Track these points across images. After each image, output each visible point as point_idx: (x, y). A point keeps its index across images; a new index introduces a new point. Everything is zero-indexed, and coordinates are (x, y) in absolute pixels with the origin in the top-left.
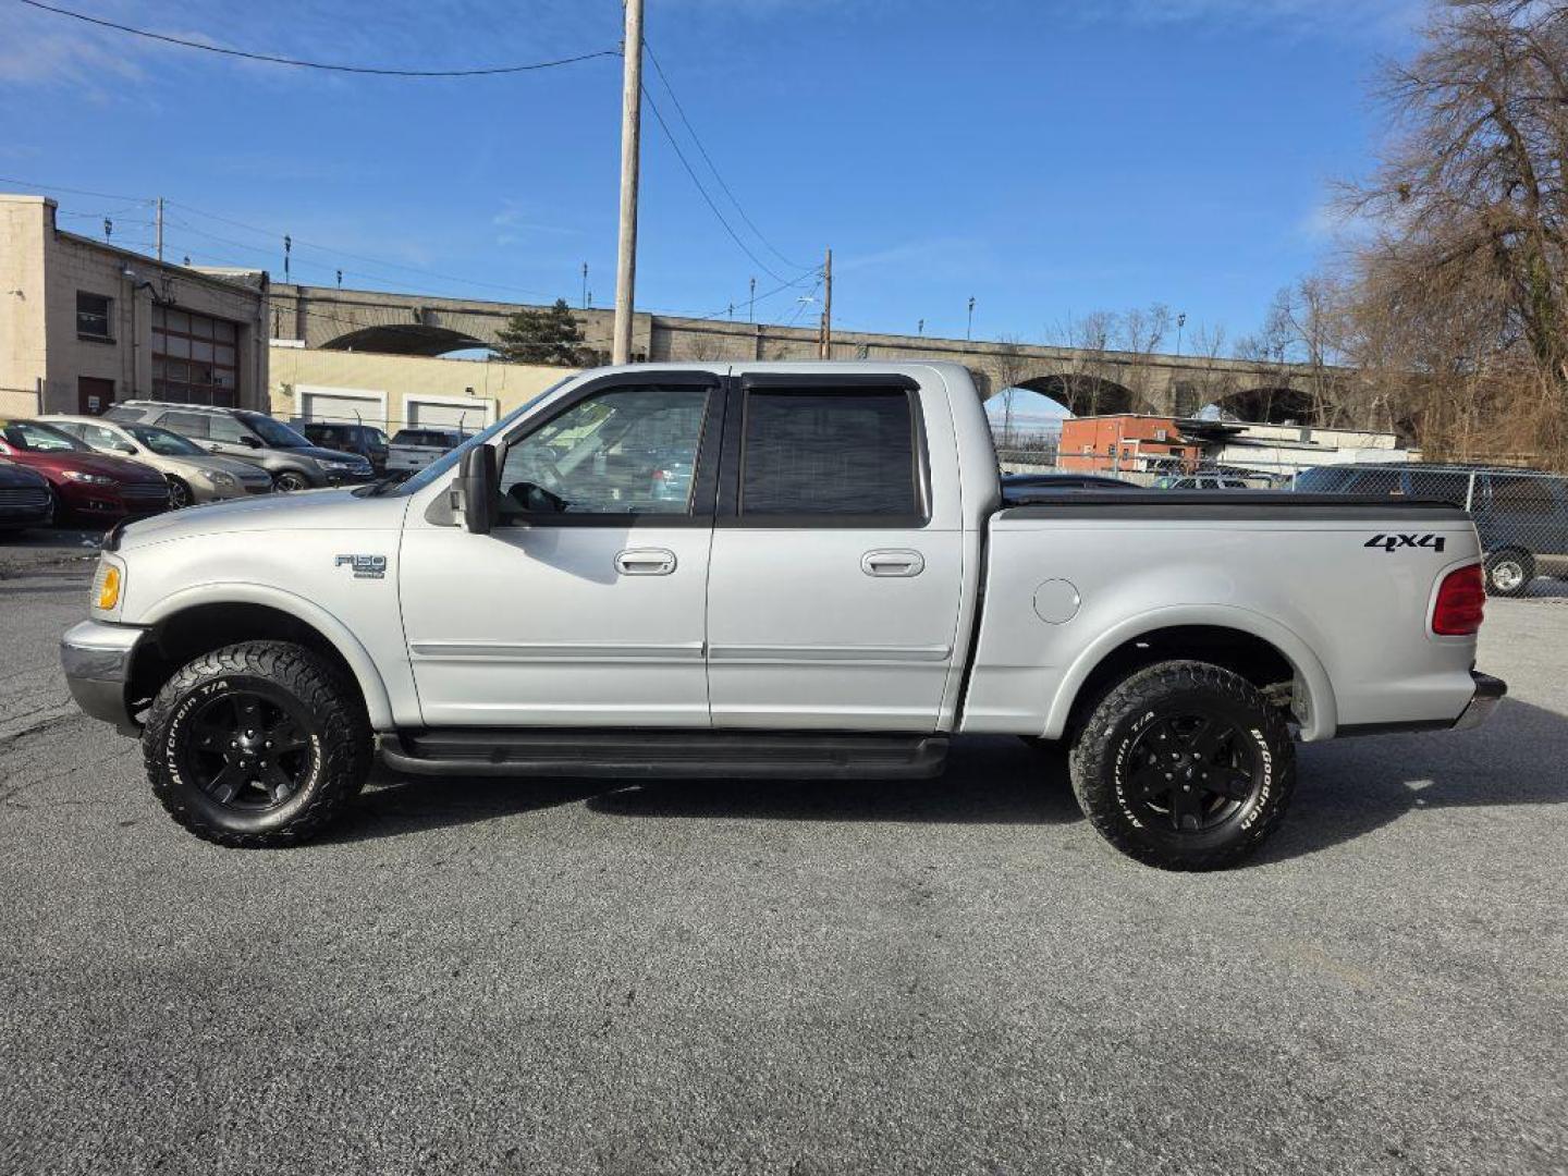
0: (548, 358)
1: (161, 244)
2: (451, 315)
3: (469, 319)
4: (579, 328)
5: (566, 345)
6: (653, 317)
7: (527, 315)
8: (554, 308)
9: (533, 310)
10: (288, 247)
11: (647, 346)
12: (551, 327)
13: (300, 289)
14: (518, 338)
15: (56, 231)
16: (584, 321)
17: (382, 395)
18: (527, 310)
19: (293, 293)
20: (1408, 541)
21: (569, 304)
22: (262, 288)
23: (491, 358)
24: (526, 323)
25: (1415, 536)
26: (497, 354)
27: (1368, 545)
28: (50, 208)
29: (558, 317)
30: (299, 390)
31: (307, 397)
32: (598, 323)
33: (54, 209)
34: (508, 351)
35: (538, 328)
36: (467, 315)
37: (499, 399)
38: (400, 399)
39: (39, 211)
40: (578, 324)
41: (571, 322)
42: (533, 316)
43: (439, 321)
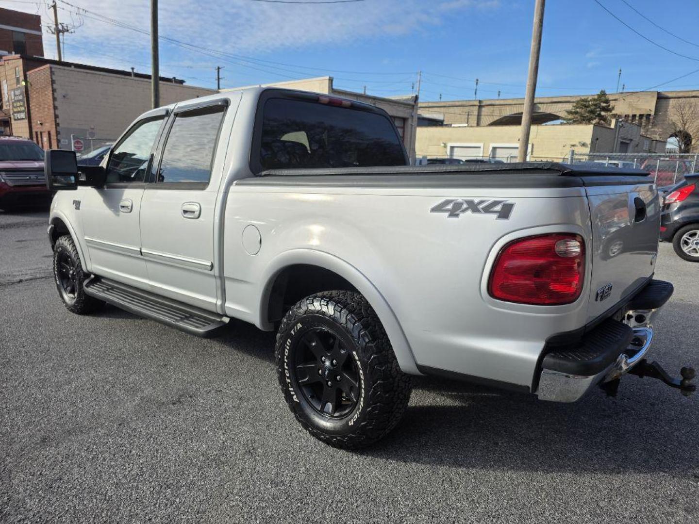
0: (592, 121)
1: (419, 90)
2: (545, 105)
3: (554, 105)
4: (612, 104)
5: (603, 113)
6: (659, 93)
7: (583, 101)
8: (598, 95)
9: (586, 97)
10: (477, 83)
11: (653, 109)
12: (595, 105)
13: (480, 102)
14: (576, 113)
15: (333, 89)
16: (615, 100)
17: (481, 145)
18: (583, 98)
19: (477, 103)
20: (473, 206)
21: (607, 92)
22: (415, 102)
23: (562, 124)
24: (581, 105)
25: (481, 202)
26: (565, 122)
27: (434, 210)
28: (331, 80)
29: (600, 100)
30: (449, 145)
31: (452, 148)
32: (624, 100)
33: (332, 81)
34: (570, 120)
35: (588, 106)
36: (554, 104)
37: (534, 143)
38: (489, 146)
39: (327, 82)
40: (611, 102)
41: (607, 101)
42: (585, 101)
43: (539, 108)
